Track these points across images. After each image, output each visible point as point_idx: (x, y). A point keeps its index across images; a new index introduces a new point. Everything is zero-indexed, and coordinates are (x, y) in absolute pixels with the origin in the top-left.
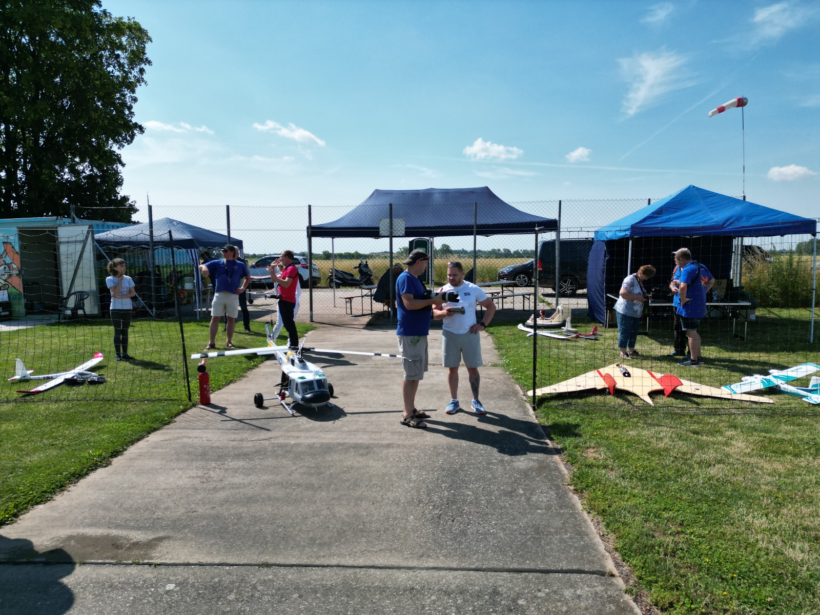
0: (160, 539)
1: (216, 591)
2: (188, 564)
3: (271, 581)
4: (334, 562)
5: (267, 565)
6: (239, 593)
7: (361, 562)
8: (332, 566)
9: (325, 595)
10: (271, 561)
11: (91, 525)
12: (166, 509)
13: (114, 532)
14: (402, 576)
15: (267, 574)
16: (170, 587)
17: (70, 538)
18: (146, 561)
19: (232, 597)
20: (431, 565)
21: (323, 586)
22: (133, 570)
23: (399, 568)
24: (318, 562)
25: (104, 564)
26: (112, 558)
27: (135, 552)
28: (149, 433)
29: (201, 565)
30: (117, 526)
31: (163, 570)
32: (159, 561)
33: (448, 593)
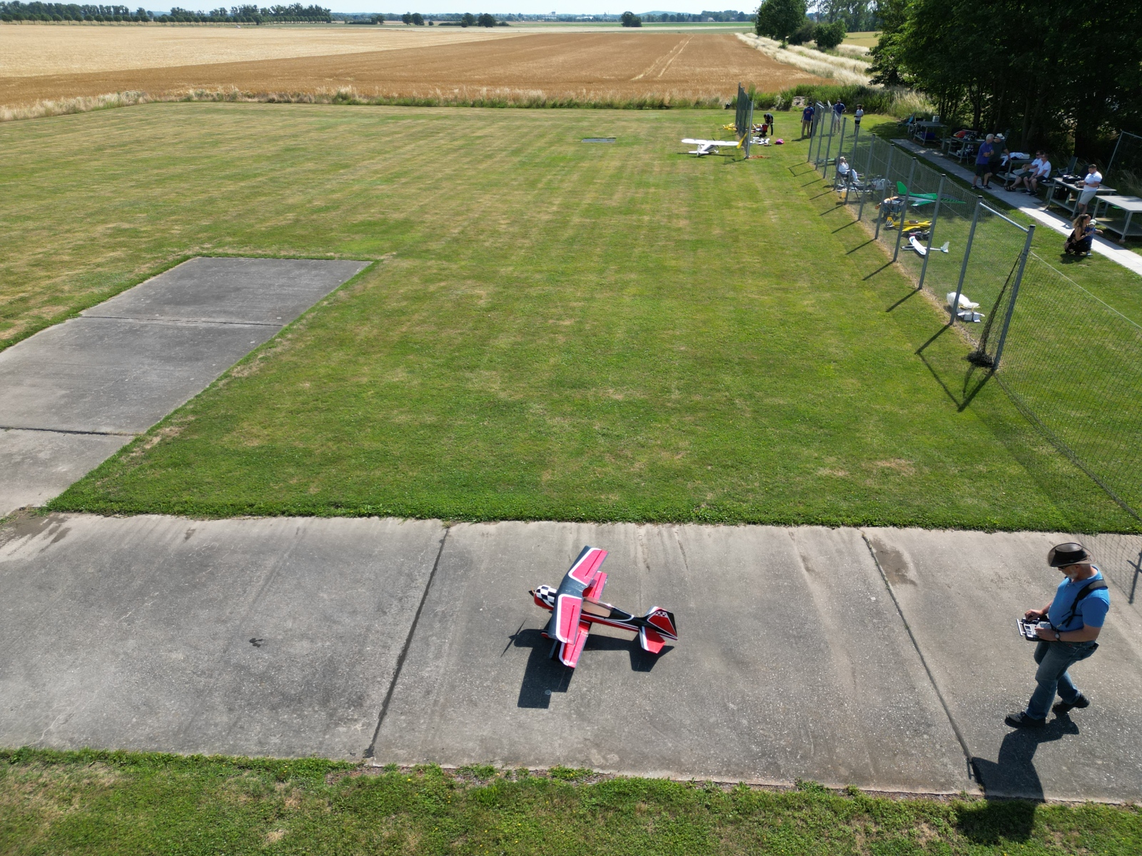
0: (913, 583)
1: (879, 614)
2: (894, 599)
3: (894, 632)
4: (925, 654)
5: (907, 628)
6: (879, 623)
7: (931, 667)
8: (920, 653)
9: (893, 654)
10: (911, 629)
11: (913, 555)
12: (947, 575)
13: (911, 566)
14: (926, 683)
15: (899, 628)
16: (873, 599)
17: (898, 553)
18: (890, 584)
19: (875, 621)
20: (945, 698)
21: (899, 652)
22: (880, 582)
23: (933, 682)
24: (921, 648)
25: (880, 571)
26: (886, 573)
27: (896, 579)
28: (1058, 531)
29: (896, 604)
30: (917, 565)
31: (886, 593)
32: (891, 587)
33: (918, 703)
